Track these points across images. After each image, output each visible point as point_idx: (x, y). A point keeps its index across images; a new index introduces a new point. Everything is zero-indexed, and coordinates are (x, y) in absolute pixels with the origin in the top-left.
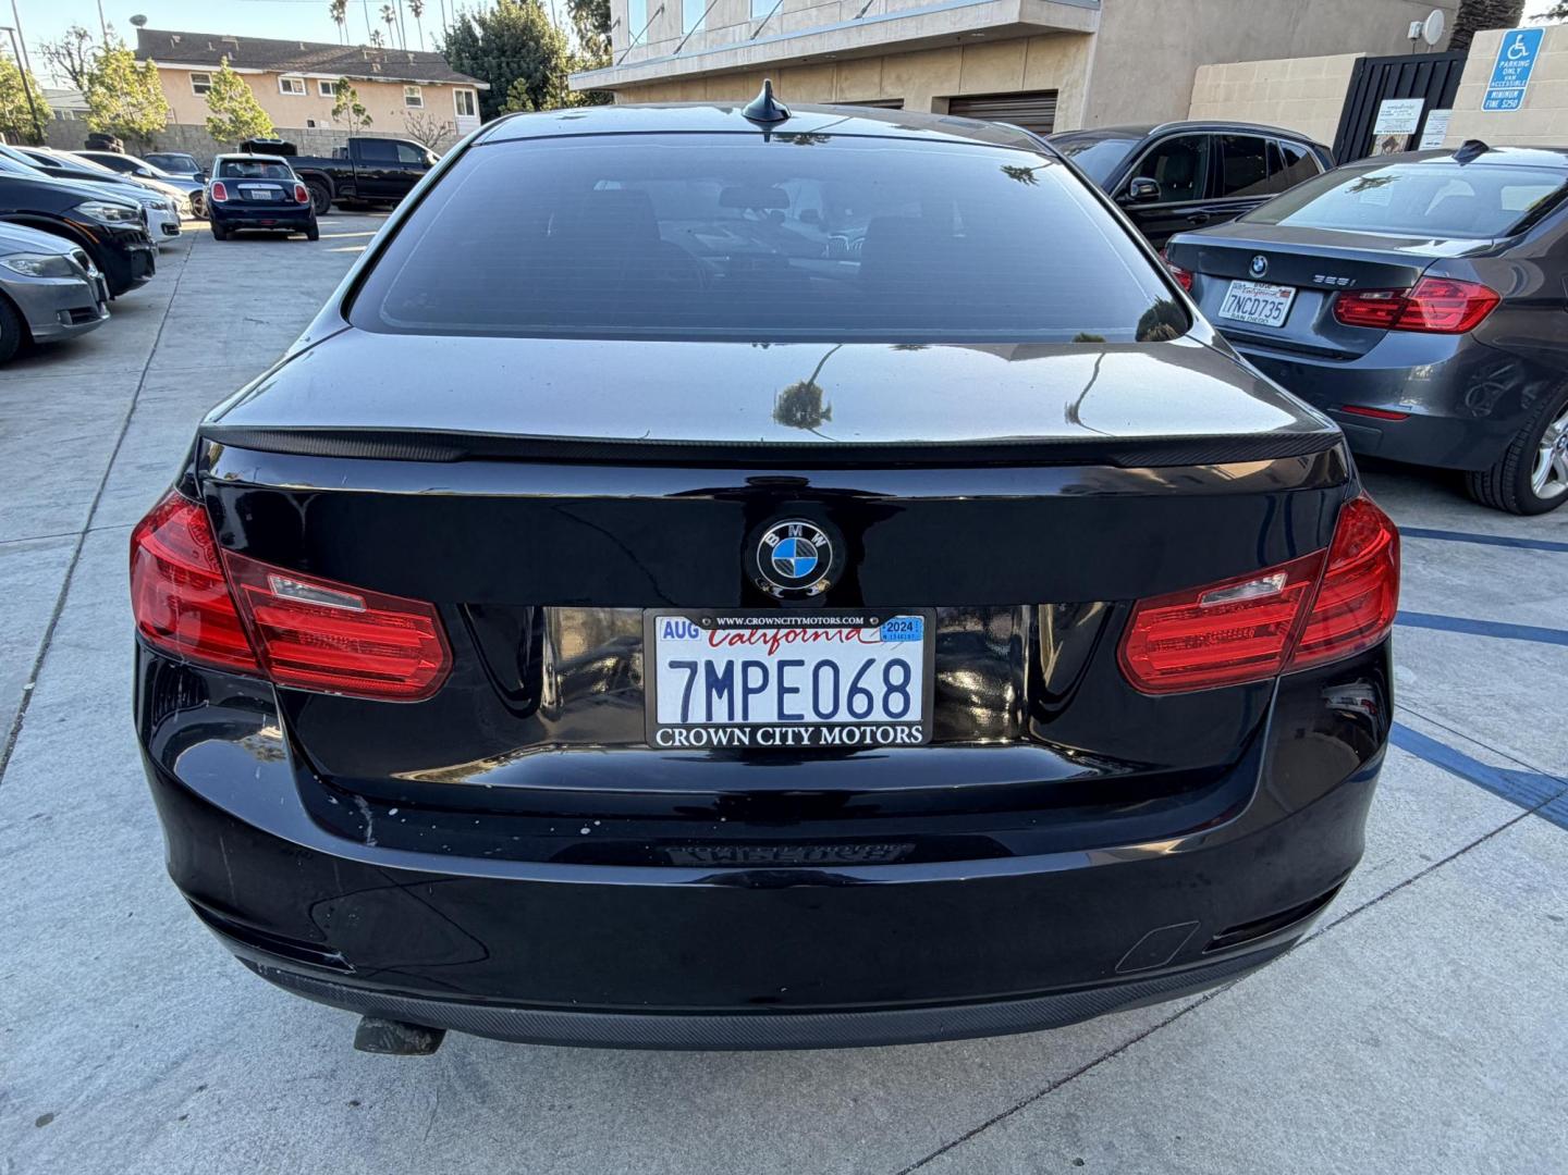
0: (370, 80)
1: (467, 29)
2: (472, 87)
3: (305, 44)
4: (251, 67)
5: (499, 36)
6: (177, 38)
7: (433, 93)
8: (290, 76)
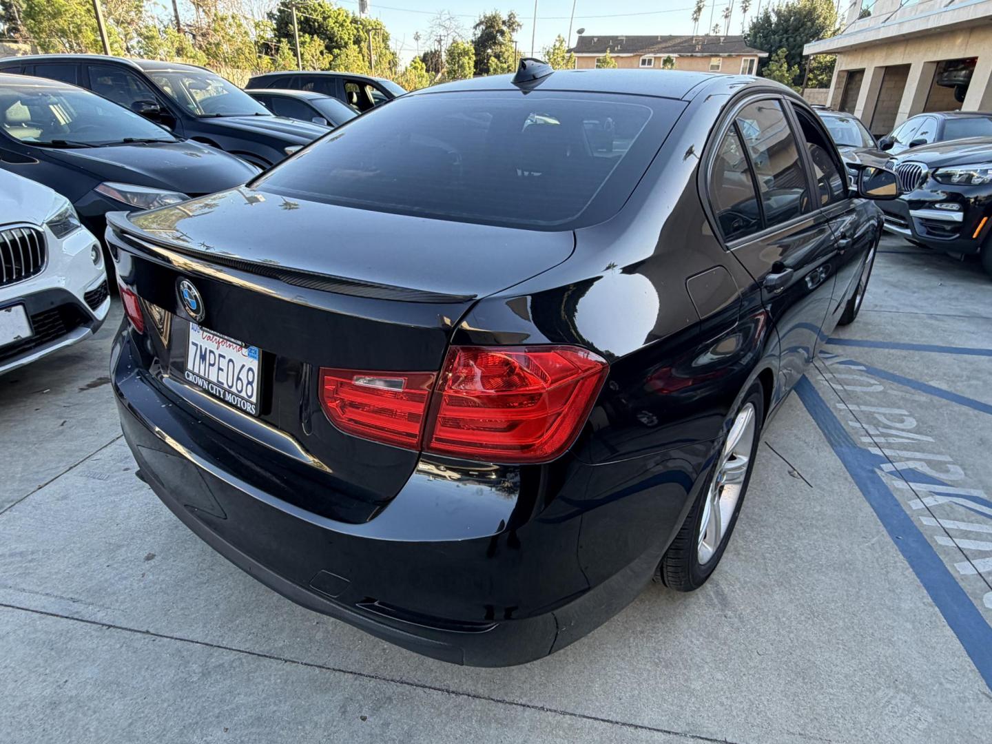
0: (692, 56)
1: (767, 18)
2: (756, 56)
3: (662, 37)
4: (628, 52)
5: (787, 20)
6: (596, 39)
7: (729, 62)
8: (647, 56)
